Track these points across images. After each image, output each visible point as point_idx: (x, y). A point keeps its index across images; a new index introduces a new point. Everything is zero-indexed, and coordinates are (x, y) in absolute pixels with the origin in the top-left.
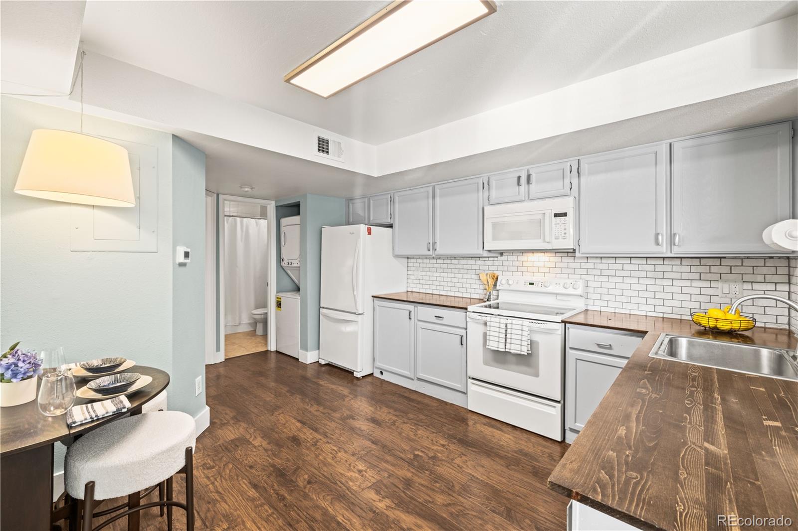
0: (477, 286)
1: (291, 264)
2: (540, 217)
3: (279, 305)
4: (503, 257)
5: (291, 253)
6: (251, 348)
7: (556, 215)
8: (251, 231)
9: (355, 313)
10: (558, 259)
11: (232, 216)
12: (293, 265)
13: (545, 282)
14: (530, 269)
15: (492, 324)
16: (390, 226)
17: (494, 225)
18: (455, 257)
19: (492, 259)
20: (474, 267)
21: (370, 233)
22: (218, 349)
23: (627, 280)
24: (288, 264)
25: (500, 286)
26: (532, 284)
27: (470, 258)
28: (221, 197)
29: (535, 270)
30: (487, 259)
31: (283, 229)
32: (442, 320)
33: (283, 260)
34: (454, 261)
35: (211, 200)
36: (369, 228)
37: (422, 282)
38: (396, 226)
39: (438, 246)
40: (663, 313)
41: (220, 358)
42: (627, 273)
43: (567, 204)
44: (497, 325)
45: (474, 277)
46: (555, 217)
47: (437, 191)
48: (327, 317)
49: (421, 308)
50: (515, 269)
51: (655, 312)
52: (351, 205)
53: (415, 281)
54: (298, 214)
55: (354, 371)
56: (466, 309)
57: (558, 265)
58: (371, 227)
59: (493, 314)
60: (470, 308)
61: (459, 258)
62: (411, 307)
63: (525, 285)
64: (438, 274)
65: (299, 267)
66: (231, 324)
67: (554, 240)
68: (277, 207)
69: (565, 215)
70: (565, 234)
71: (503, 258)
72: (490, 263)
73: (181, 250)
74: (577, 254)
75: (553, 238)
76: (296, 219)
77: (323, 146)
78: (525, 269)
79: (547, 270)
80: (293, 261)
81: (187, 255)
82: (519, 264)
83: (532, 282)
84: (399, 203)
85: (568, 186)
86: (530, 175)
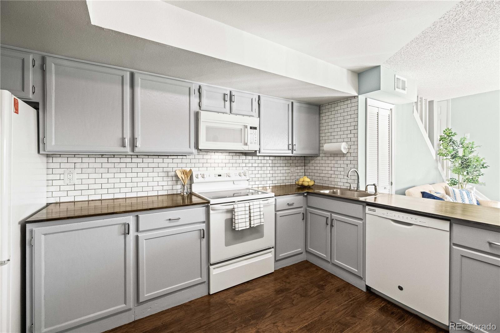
0: (165, 183)
2: (242, 127)
7: (251, 128)
10: (230, 157)
13: (228, 173)
14: (213, 165)
15: (240, 209)
17: (208, 128)
19: (181, 157)
20: (160, 165)
26: (220, 175)
29: (216, 165)
30: (176, 157)
36: (16, 101)
37: (81, 187)
38: (50, 107)
44: (243, 209)
45: (162, 174)
47: (138, 80)
50: (201, 165)
53: (67, 188)
56: (208, 203)
57: (231, 161)
60: (212, 201)
63: (215, 176)
69: (255, 128)
75: (249, 143)
78: (208, 165)
79: (224, 165)
82: (205, 161)
83: (220, 174)
84: (57, 74)
85: (254, 111)
86: (232, 95)
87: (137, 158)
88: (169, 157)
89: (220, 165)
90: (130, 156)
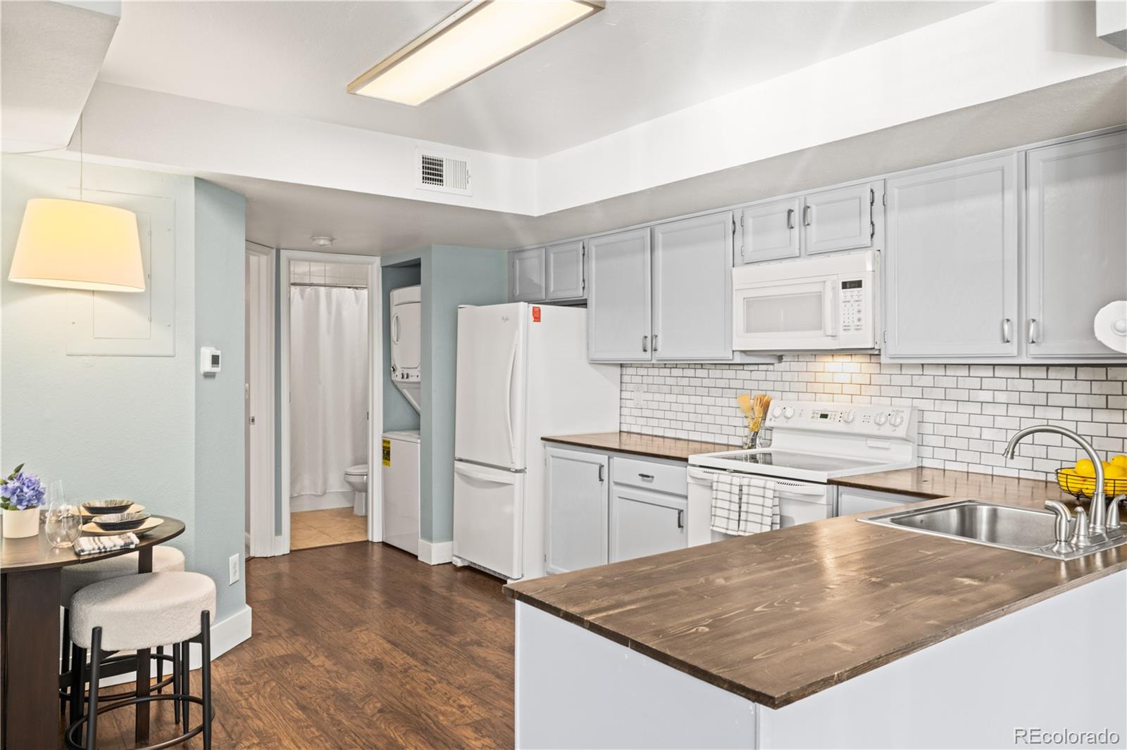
0: (738, 422)
1: (407, 377)
2: (820, 288)
3: (386, 454)
4: (783, 363)
5: (407, 356)
6: (341, 535)
7: (845, 285)
8: (345, 313)
9: (508, 470)
11: (311, 285)
12: (411, 379)
13: (847, 413)
14: (828, 388)
15: (721, 487)
16: (583, 304)
17: (749, 303)
18: (702, 364)
19: (765, 367)
20: (732, 384)
21: (537, 318)
22: (278, 531)
23: (989, 409)
24: (403, 377)
25: (771, 420)
26: (824, 416)
27: (727, 367)
28: (284, 253)
29: (837, 388)
30: (756, 367)
31: (394, 310)
32: (651, 481)
33: (394, 370)
34: (700, 373)
35: (262, 262)
36: (537, 310)
37: (647, 413)
38: (592, 303)
39: (660, 343)
40: (1047, 473)
41: (282, 547)
42: (986, 396)
43: (863, 265)
44: (727, 488)
45: (734, 402)
46: (843, 288)
47: (659, 238)
48: (467, 478)
49: (618, 460)
50: (802, 387)
51: (1032, 470)
52: (517, 261)
53: (636, 412)
54: (417, 281)
55: (509, 578)
56: (686, 460)
58: (541, 306)
59: (725, 470)
60: (693, 459)
61: (708, 367)
62: (602, 458)
63: (813, 417)
64: (672, 398)
65: (419, 383)
66: (309, 493)
67: (841, 333)
68: (383, 268)
69: (858, 284)
70: (859, 320)
71: (783, 366)
72: (761, 375)
73: (207, 353)
74: (884, 359)
75: (841, 328)
76: (413, 292)
77: (432, 171)
78: (819, 387)
79: (855, 389)
80: (411, 372)
81: (215, 360)
82: (809, 377)
83: (826, 413)
84: (596, 258)
85: (869, 230)
86: (807, 208)
87: (702, 368)
88: (746, 367)
89: (847, 389)
90: (693, 366)
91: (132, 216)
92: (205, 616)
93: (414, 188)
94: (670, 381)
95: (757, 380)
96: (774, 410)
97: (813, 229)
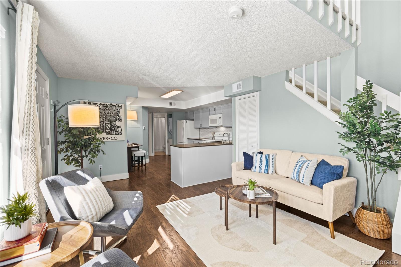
2: (217, 118)
3: (168, 142)
5: (171, 128)
6: (162, 154)
8: (163, 121)
9: (183, 143)
11: (157, 117)
16: (193, 120)
21: (187, 122)
22: (153, 153)
28: (153, 113)
29: (222, 131)
31: (169, 121)
33: (169, 130)
35: (150, 115)
37: (203, 135)
38: (194, 120)
39: (202, 125)
41: (153, 155)
43: (221, 116)
46: (219, 118)
47: (202, 111)
49: (196, 141)
50: (218, 131)
53: (201, 135)
54: (172, 117)
56: (202, 140)
58: (187, 120)
60: (203, 140)
62: (194, 141)
65: (172, 131)
66: (157, 149)
68: (167, 115)
71: (217, 128)
73: (144, 127)
75: (219, 123)
76: (171, 119)
77: (171, 104)
81: (145, 128)
84: (195, 114)
85: (222, 111)
86: (216, 108)
91: (136, 112)
92: (145, 154)
93: (168, 106)
94: (205, 131)
95: (214, 130)
96: (215, 134)
97: (217, 111)
